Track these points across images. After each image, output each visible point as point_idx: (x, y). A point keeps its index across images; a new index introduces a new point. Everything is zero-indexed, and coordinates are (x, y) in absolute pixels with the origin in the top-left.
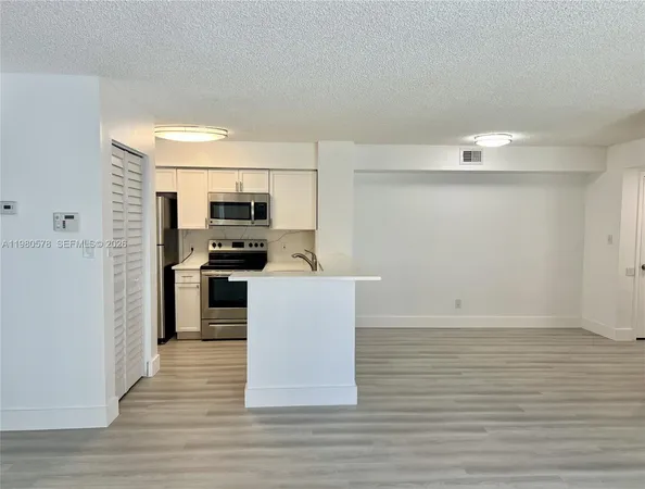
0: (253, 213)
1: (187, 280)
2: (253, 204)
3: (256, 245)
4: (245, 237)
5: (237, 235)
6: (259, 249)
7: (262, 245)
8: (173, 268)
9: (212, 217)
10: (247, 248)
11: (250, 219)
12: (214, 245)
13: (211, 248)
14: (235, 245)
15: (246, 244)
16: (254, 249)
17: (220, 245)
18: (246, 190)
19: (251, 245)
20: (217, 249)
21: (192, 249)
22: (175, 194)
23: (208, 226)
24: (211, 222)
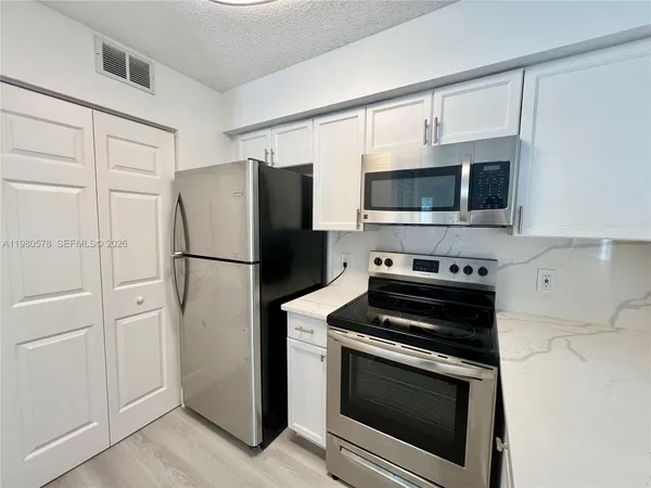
0: (465, 192)
1: (306, 336)
2: (466, 171)
3: (468, 270)
4: (442, 249)
5: (426, 244)
6: (474, 279)
7: (483, 272)
8: (284, 307)
9: (368, 205)
10: (443, 276)
11: (456, 207)
12: (378, 262)
13: (375, 270)
14: (418, 265)
15: (444, 266)
17: (389, 263)
18: (449, 137)
19: (454, 269)
20: (384, 269)
21: (345, 265)
22: (309, 167)
23: (362, 225)
24: (366, 217)
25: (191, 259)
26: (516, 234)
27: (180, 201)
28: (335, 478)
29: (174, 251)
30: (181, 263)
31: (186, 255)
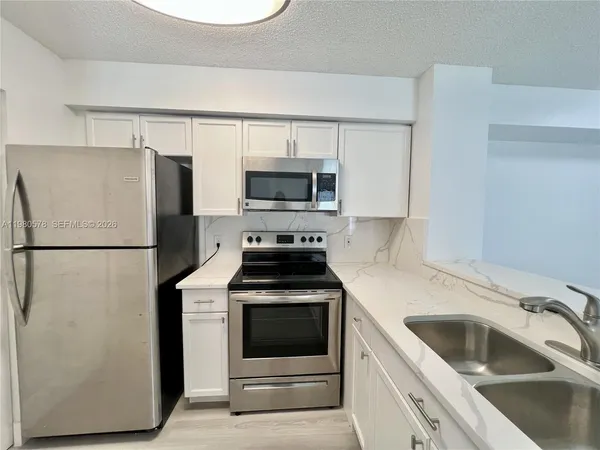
0: (315, 190)
2: (315, 176)
3: (311, 239)
4: (294, 227)
6: (316, 245)
7: (320, 240)
8: (179, 286)
9: (248, 196)
11: (309, 199)
12: (250, 240)
13: (246, 245)
14: (281, 239)
15: (297, 238)
16: (307, 245)
17: (259, 240)
18: (302, 154)
19: (303, 239)
20: (254, 245)
21: (218, 245)
22: (189, 160)
23: (241, 210)
24: (247, 204)
25: (35, 252)
26: (338, 215)
27: (19, 183)
28: (238, 414)
29: (13, 244)
30: (21, 258)
31: (29, 248)
